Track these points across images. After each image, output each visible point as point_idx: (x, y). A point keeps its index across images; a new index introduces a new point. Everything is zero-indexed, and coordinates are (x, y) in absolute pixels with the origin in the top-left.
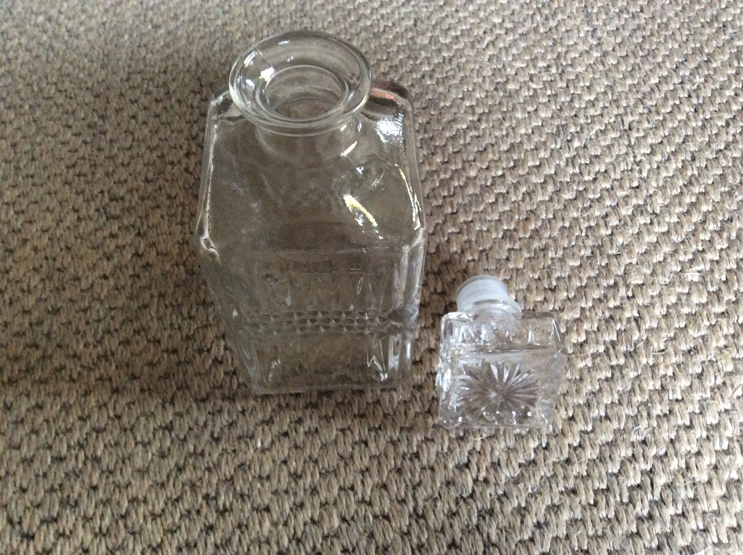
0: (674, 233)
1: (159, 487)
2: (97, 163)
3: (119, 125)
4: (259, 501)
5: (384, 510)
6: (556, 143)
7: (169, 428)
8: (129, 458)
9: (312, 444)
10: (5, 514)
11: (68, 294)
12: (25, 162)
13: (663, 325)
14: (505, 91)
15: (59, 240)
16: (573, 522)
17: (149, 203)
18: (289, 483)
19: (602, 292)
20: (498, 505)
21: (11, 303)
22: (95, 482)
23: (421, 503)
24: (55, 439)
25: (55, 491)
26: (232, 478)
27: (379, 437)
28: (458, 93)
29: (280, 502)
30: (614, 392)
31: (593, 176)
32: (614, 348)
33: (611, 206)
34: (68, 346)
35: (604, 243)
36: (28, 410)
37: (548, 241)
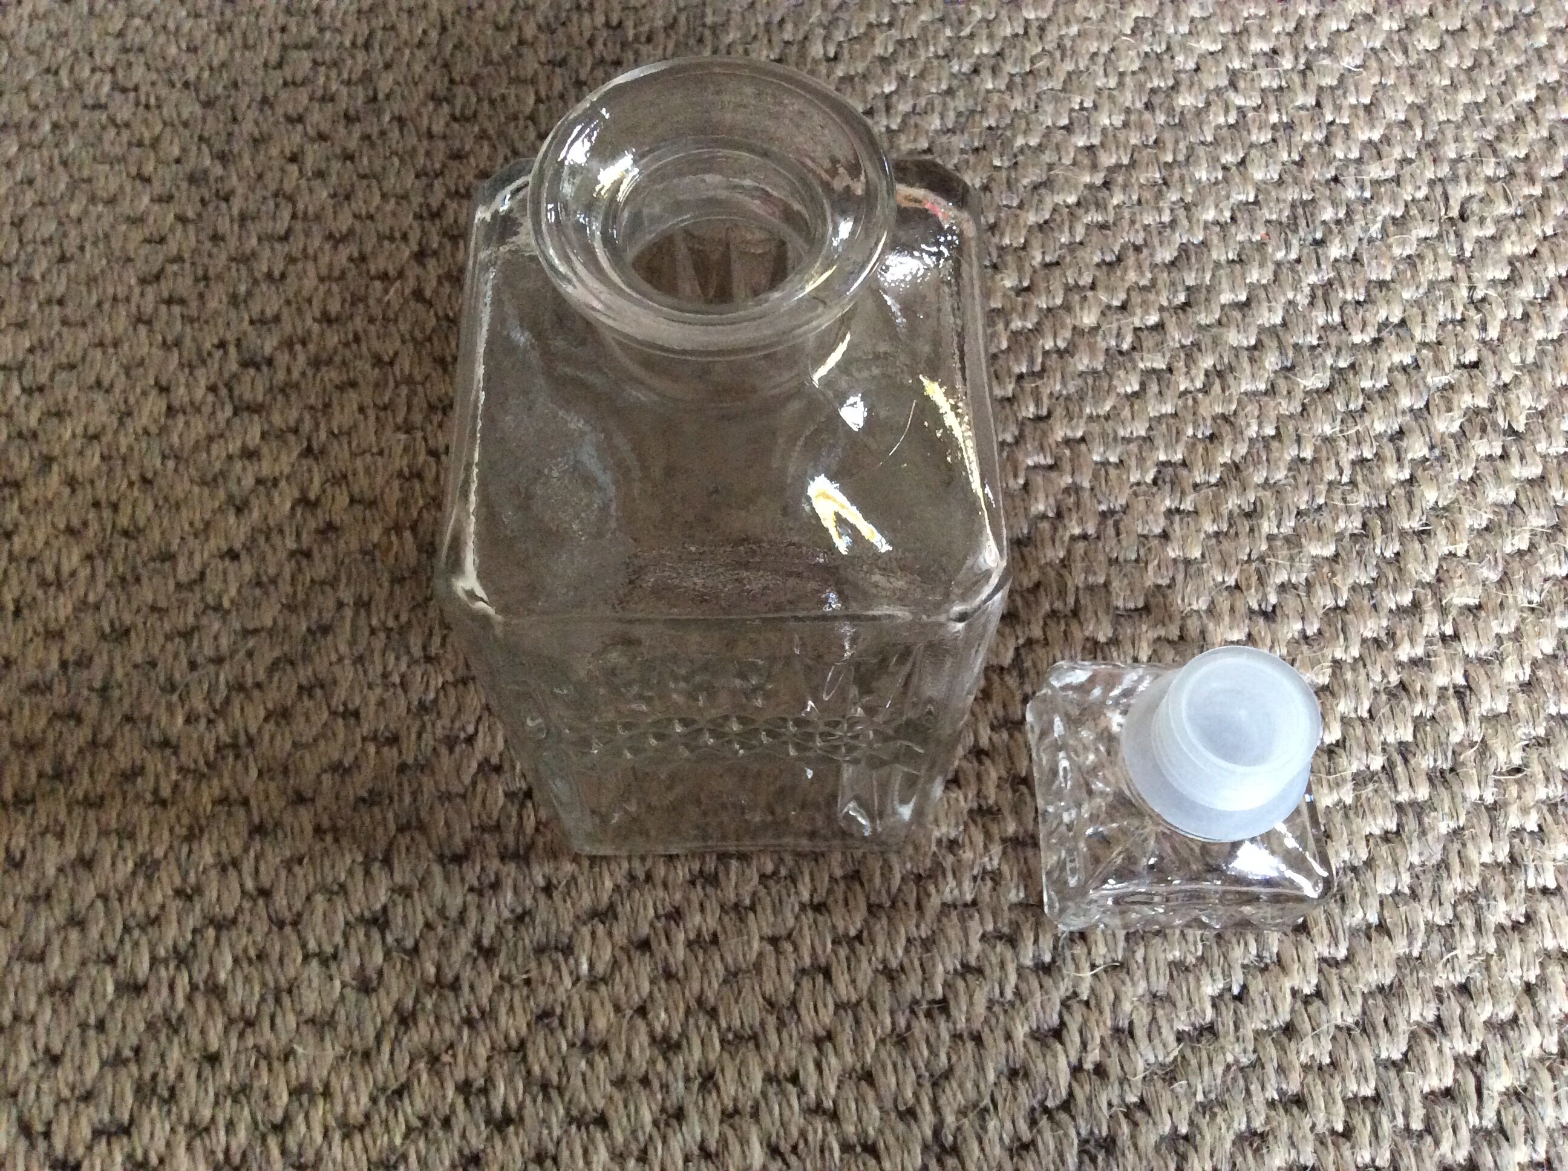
0: (1555, 480)
1: (357, 1059)
2: (212, 273)
3: (260, 177)
4: (583, 1098)
5: (865, 1132)
6: (1288, 245)
7: (379, 921)
8: (290, 992)
9: (704, 971)
10: (14, 1112)
11: (146, 594)
12: (44, 264)
13: (1522, 709)
14: (1170, 111)
15: (124, 460)
17: (332, 375)
18: (652, 1062)
19: (1385, 623)
20: (1125, 1129)
21: (17, 612)
22: (214, 1045)
23: (950, 1119)
24: (121, 941)
25: (125, 1062)
26: (522, 1043)
27: (859, 961)
28: (1057, 113)
29: (631, 1105)
30: (1401, 863)
31: (1373, 334)
32: (1406, 761)
33: (1411, 410)
34: (148, 719)
35: (1392, 502)
36: (61, 870)
37: (1261, 493)
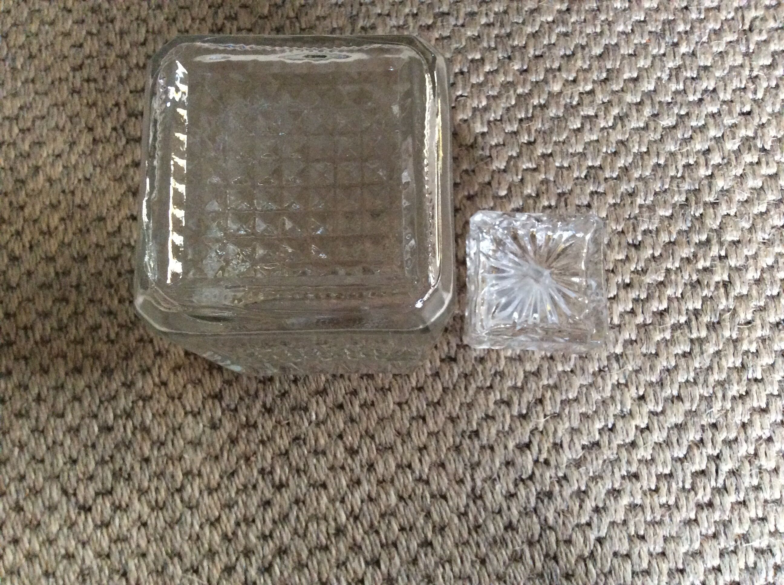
1: (213, 459)
4: (315, 475)
5: (441, 489)
6: (660, 46)
7: (218, 397)
8: (179, 429)
9: (368, 418)
12: (22, 60)
13: (754, 293)
15: (75, 168)
16: (633, 507)
18: (346, 459)
19: (692, 250)
20: (557, 488)
22: (147, 453)
23: (479, 483)
24: (99, 407)
25: (107, 462)
26: (287, 452)
27: (438, 414)
29: (337, 480)
30: (691, 367)
31: (699, 96)
32: (697, 319)
33: (715, 138)
34: (101, 301)
35: (701, 187)
36: (67, 374)
37: (638, 183)
